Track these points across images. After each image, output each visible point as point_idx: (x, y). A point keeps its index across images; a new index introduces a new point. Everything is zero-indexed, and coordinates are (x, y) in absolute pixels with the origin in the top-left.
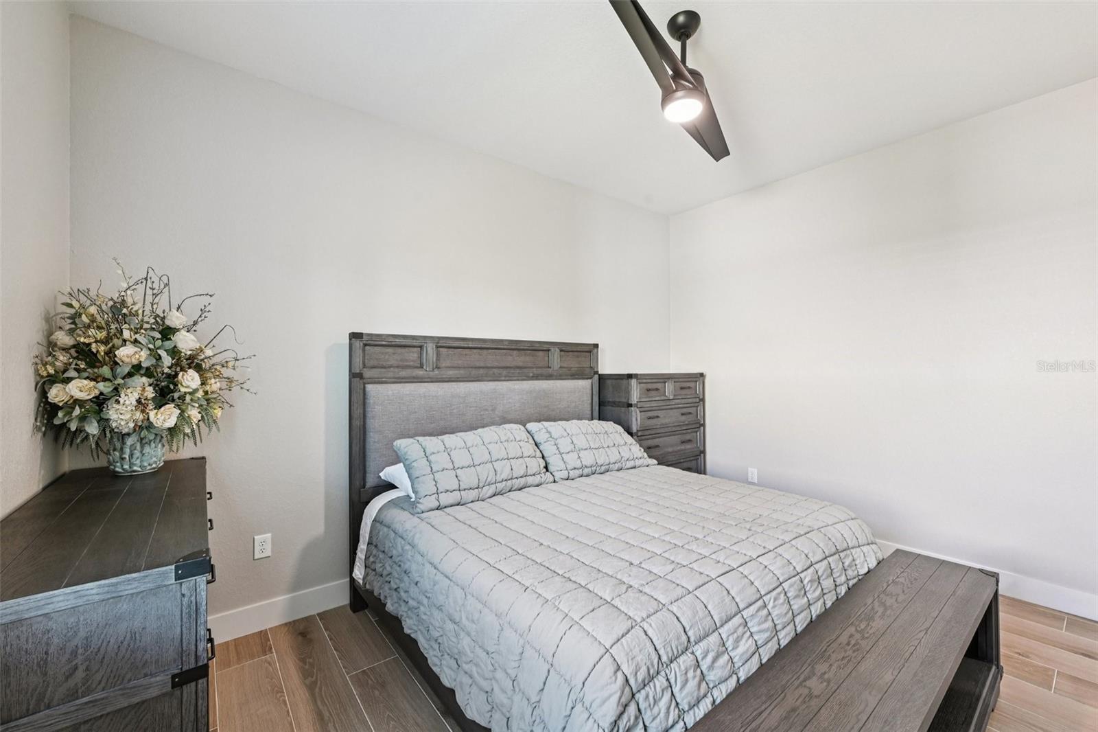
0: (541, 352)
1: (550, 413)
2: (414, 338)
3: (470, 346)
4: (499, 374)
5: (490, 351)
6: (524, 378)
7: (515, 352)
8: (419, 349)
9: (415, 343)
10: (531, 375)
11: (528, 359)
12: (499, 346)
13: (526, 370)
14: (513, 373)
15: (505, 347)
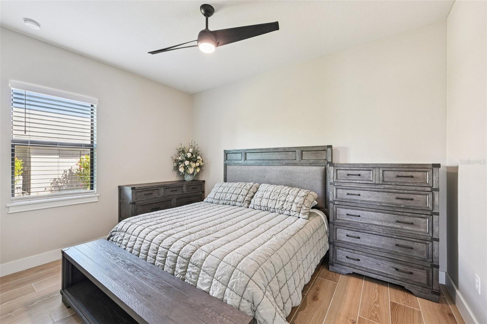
0: (291, 152)
1: (293, 182)
2: (239, 150)
3: (257, 152)
4: (269, 163)
5: (265, 153)
6: (281, 164)
7: (277, 153)
8: (241, 154)
9: (239, 152)
10: (284, 163)
11: (283, 156)
12: (269, 151)
13: (281, 161)
14: (275, 162)
15: (272, 151)
